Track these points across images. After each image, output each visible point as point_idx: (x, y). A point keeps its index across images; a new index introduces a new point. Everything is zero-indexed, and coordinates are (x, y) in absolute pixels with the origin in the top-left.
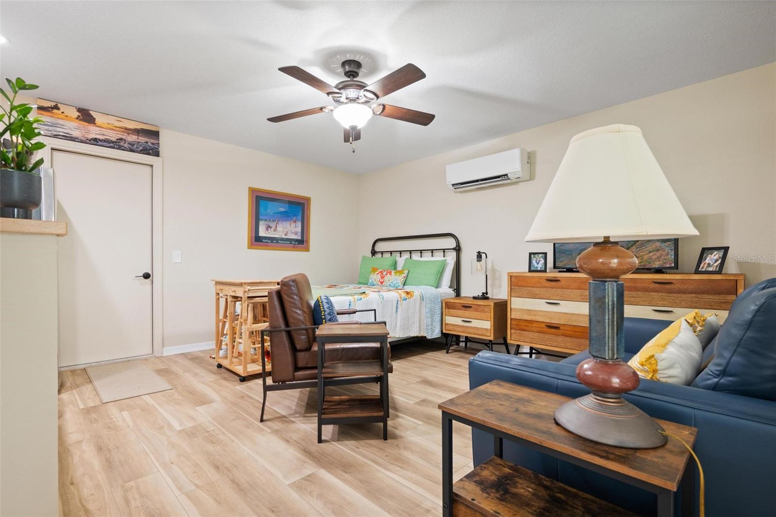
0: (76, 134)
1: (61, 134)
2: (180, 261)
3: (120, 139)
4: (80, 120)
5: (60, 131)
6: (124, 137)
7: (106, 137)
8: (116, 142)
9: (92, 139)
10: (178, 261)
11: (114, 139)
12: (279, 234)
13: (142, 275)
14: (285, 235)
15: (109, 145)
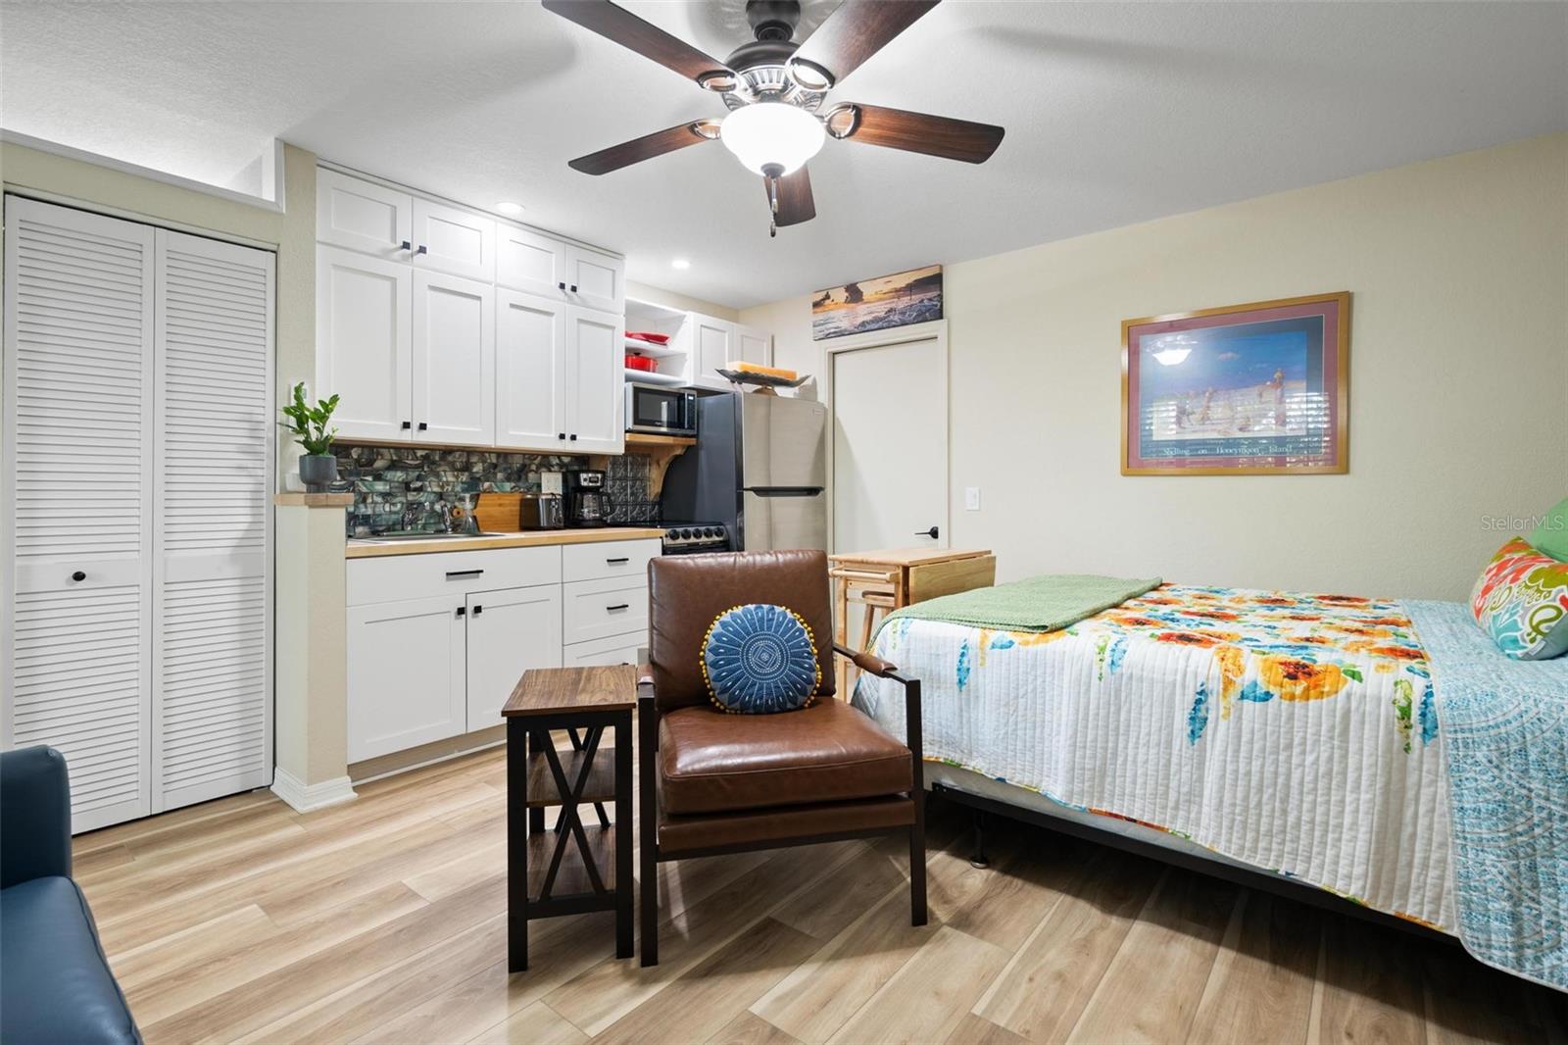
0: (845, 325)
1: (833, 330)
2: (977, 508)
3: (889, 311)
4: (849, 302)
5: (831, 327)
6: (893, 305)
7: (873, 315)
8: (885, 318)
9: (859, 325)
10: (974, 508)
11: (882, 314)
12: (1220, 427)
13: (929, 531)
14: (1241, 429)
15: (876, 327)
